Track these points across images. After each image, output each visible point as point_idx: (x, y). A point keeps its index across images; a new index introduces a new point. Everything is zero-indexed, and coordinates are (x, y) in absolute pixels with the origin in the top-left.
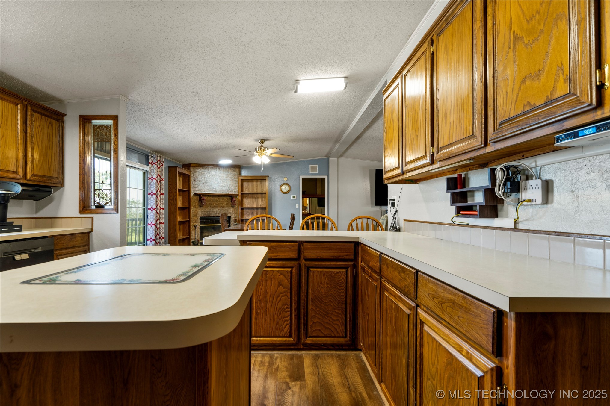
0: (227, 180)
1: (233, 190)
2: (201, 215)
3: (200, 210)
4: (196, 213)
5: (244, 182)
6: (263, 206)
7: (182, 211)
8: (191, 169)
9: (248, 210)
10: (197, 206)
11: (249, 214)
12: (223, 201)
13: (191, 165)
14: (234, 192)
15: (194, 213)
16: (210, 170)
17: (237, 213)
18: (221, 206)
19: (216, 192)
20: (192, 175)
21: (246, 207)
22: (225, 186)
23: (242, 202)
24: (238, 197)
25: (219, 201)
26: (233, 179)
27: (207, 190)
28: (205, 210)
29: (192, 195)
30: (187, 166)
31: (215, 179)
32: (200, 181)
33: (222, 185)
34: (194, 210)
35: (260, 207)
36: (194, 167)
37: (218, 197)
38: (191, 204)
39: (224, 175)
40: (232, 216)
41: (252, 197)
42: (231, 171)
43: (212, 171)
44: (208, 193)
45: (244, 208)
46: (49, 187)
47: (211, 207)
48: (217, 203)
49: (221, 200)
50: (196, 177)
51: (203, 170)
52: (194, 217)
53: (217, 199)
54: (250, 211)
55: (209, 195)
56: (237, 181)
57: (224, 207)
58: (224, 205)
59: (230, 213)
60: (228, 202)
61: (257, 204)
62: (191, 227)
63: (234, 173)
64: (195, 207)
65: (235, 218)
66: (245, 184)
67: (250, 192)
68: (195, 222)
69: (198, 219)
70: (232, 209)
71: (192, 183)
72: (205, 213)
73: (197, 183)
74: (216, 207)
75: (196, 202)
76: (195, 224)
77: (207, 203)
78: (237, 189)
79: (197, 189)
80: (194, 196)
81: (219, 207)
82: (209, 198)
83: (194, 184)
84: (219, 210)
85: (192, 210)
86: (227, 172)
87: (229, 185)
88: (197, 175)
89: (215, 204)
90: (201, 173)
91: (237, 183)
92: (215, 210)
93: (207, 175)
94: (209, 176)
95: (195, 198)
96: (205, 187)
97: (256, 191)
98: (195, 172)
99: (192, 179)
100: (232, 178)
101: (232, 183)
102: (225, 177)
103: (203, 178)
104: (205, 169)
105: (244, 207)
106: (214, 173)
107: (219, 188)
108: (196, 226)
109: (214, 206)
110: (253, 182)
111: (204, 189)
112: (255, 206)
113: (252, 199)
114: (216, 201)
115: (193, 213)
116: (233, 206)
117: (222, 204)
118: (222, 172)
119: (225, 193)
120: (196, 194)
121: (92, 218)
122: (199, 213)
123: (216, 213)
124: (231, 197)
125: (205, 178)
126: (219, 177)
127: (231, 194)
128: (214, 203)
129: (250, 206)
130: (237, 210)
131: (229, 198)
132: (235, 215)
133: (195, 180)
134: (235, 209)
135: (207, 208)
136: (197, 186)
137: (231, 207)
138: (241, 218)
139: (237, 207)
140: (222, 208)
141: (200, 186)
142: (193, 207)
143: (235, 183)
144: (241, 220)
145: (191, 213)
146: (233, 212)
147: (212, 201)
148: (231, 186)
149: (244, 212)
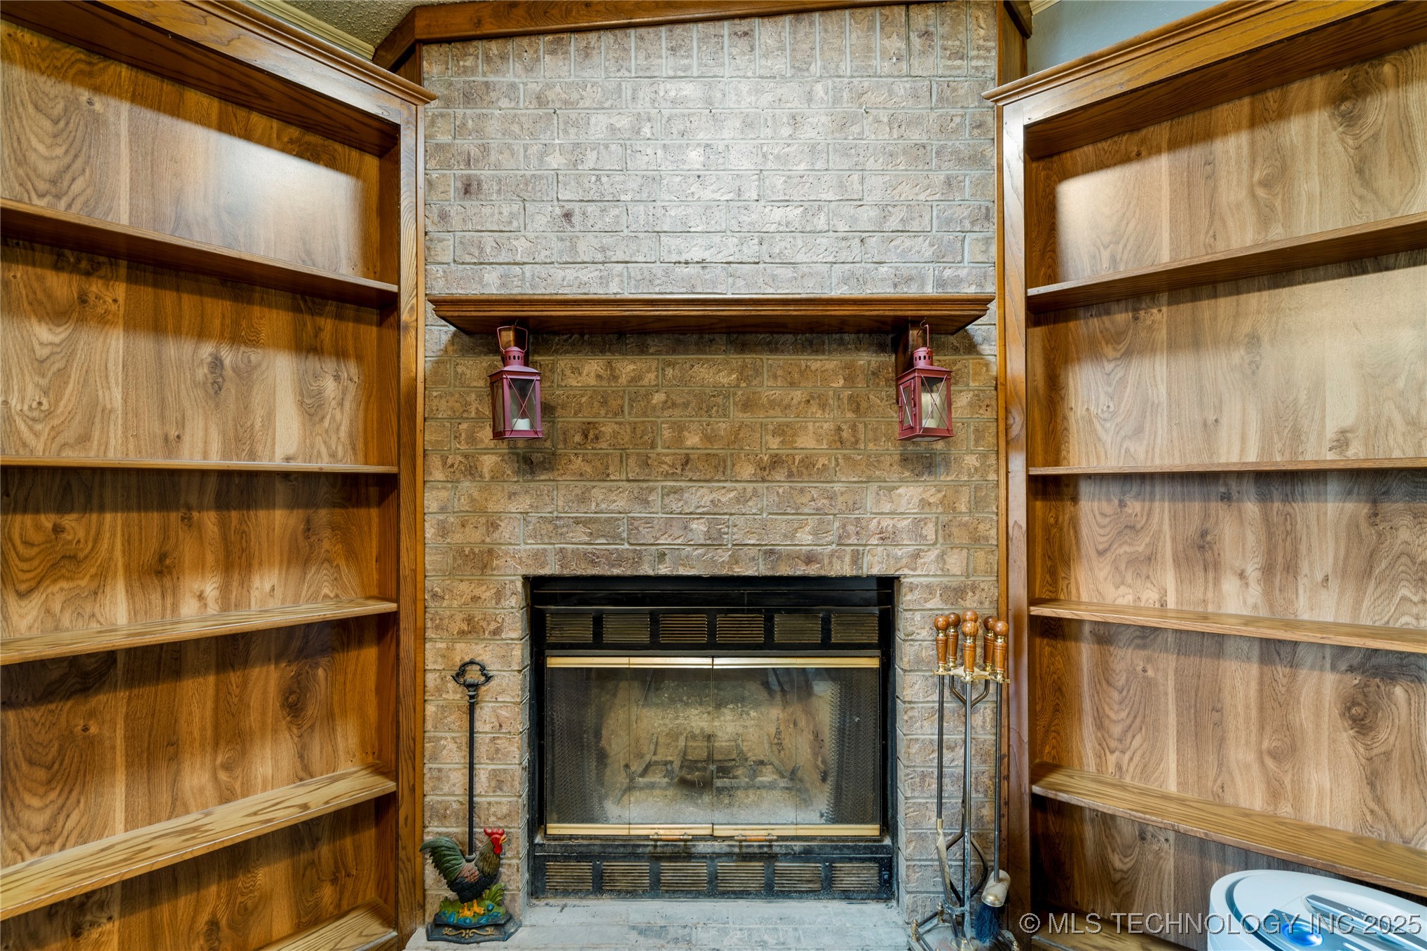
2: (538, 557)
3: (523, 503)
4: (473, 536)
7: (374, 512)
9: (1135, 507)
10: (488, 462)
11: (1150, 558)
12: (798, 395)
13: (429, 28)
15: (457, 538)
17: (977, 540)
18: (776, 462)
21: (1112, 463)
22: (821, 222)
23: (1044, 405)
25: (747, 406)
26: (916, 136)
28: (583, 499)
31: (695, 157)
33: (778, 214)
34: (463, 504)
36: (457, 45)
38: (428, 436)
40: (910, 578)
45: (1073, 480)
47: (645, 463)
48: (723, 427)
49: (769, 389)
50: (485, 149)
51: (555, 72)
52: (452, 573)
53: (726, 378)
54: (1164, 514)
56: (976, 159)
57: (808, 463)
58: (806, 441)
59: (887, 538)
60: (856, 405)
62: (431, 680)
64: (472, 471)
65: (959, 592)
68: (472, 630)
69: (499, 596)
70: (910, 493)
71: (444, 216)
72: (580, 534)
73: (494, 212)
76: (464, 651)
77: (608, 429)
80: (465, 351)
81: (747, 471)
82: (627, 367)
83: (456, 222)
84: (742, 499)
85: (431, 501)
87: (867, 217)
88: (494, 127)
89: (693, 440)
90: (541, 100)
91: (979, 184)
92: (700, 496)
93: (600, 122)
94: (623, 122)
98: (469, 98)
100: (915, 122)
101: (906, 192)
102: (818, 123)
103: (555, 161)
105: (1078, 460)
106: (689, 90)
107: (751, 250)
108: (473, 675)
109: (687, 461)
115: (443, 531)
117: (780, 431)
122: (509, 530)
123: (713, 542)
126: (748, 124)
128: (680, 428)
130: (977, 503)
132: (956, 563)
133: (468, 189)
134: (957, 487)
135: (604, 477)
136: (488, 241)
137: (905, 460)
138: (1033, 602)
139: (971, 461)
140: (780, 475)
141: (521, 245)
142: (438, 475)
143: (948, 182)
144: (1034, 620)
145: (430, 532)
146: (929, 531)
147: (658, 398)
148: (893, 223)
149: (1074, 523)
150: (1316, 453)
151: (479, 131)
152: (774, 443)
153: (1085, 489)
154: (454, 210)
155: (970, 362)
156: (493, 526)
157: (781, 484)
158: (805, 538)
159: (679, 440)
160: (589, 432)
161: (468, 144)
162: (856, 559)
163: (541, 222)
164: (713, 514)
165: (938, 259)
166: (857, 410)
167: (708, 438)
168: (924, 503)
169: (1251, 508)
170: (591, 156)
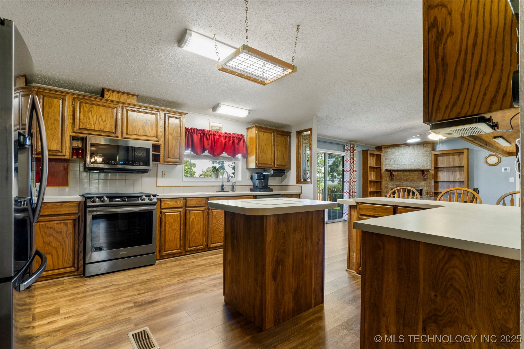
0: (418, 156)
1: (425, 165)
2: (392, 187)
3: (391, 183)
4: (387, 185)
5: (438, 156)
6: (462, 180)
7: (376, 184)
8: (383, 150)
9: (443, 184)
10: (388, 180)
11: (445, 188)
12: (414, 175)
13: (383, 147)
14: (426, 166)
16: (400, 149)
17: (429, 186)
18: (412, 180)
19: (406, 167)
20: (383, 154)
21: (442, 180)
23: (435, 176)
24: (430, 171)
25: (410, 176)
26: (424, 155)
27: (397, 166)
28: (396, 183)
29: (383, 170)
30: (379, 148)
31: (405, 156)
32: (391, 159)
33: (412, 161)
34: (386, 183)
35: (458, 181)
36: (385, 148)
37: (409, 172)
38: (383, 178)
39: (415, 152)
40: (423, 189)
41: (448, 171)
42: (422, 147)
43: (403, 149)
44: (398, 168)
45: (438, 182)
46: (284, 170)
47: (401, 180)
48: (407, 177)
49: (411, 174)
50: (387, 156)
51: (393, 150)
52: (385, 188)
53: (408, 174)
54: (446, 184)
55: (399, 170)
56: (429, 156)
57: (415, 180)
58: (415, 179)
59: (422, 186)
61: (455, 177)
63: (426, 149)
64: (386, 181)
65: (428, 190)
66: (440, 159)
67: (446, 166)
68: (387, 192)
69: (389, 190)
70: (423, 183)
71: (384, 161)
72: (396, 185)
73: (388, 161)
74: (407, 180)
75: (387, 177)
76: (386, 194)
78: (429, 164)
79: (388, 166)
80: (386, 171)
81: (410, 181)
82: (399, 173)
83: (385, 162)
84: (409, 183)
85: (383, 183)
86: (418, 149)
87: (420, 161)
88: (388, 154)
89: (405, 178)
90: (392, 152)
91: (430, 158)
93: (397, 154)
94: (399, 154)
95: (387, 173)
96: (396, 163)
97: (453, 165)
98: (386, 152)
99: (383, 158)
100: (424, 153)
101: (423, 159)
102: (416, 154)
103: (393, 157)
104: (396, 148)
105: (438, 180)
106: (405, 151)
107: (410, 163)
109: (404, 180)
110: (449, 156)
111: (395, 165)
112: (451, 180)
113: (447, 173)
114: (406, 176)
115: (384, 185)
116: (425, 180)
117: (412, 178)
118: (413, 149)
119: (416, 168)
120: (387, 170)
121: (301, 186)
122: (389, 185)
124: (423, 172)
125: (395, 156)
126: (410, 154)
127: (423, 168)
128: (404, 177)
129: (445, 179)
130: (429, 183)
131: (420, 172)
132: (428, 188)
133: (386, 159)
134: (428, 182)
135: (397, 181)
136: (388, 163)
137: (423, 180)
138: (434, 191)
139: (429, 180)
140: (412, 181)
141: (390, 163)
142: (384, 181)
143: (427, 158)
144: (434, 193)
145: (383, 185)
146: (425, 186)
147: (402, 175)
148: (422, 161)
149: (438, 185)
150: (457, 180)
151: (387, 155)
152: (412, 179)
153: (439, 182)
154: (385, 160)
155: (429, 172)
156: (388, 185)
157: (412, 182)
158: (414, 186)
159: (404, 178)
160: (396, 178)
161: (386, 156)
162: (419, 188)
163: (392, 161)
164: (407, 184)
165: (426, 164)
166: (419, 176)
167: (406, 178)
168: (425, 183)
169: (452, 184)
170: (396, 156)
